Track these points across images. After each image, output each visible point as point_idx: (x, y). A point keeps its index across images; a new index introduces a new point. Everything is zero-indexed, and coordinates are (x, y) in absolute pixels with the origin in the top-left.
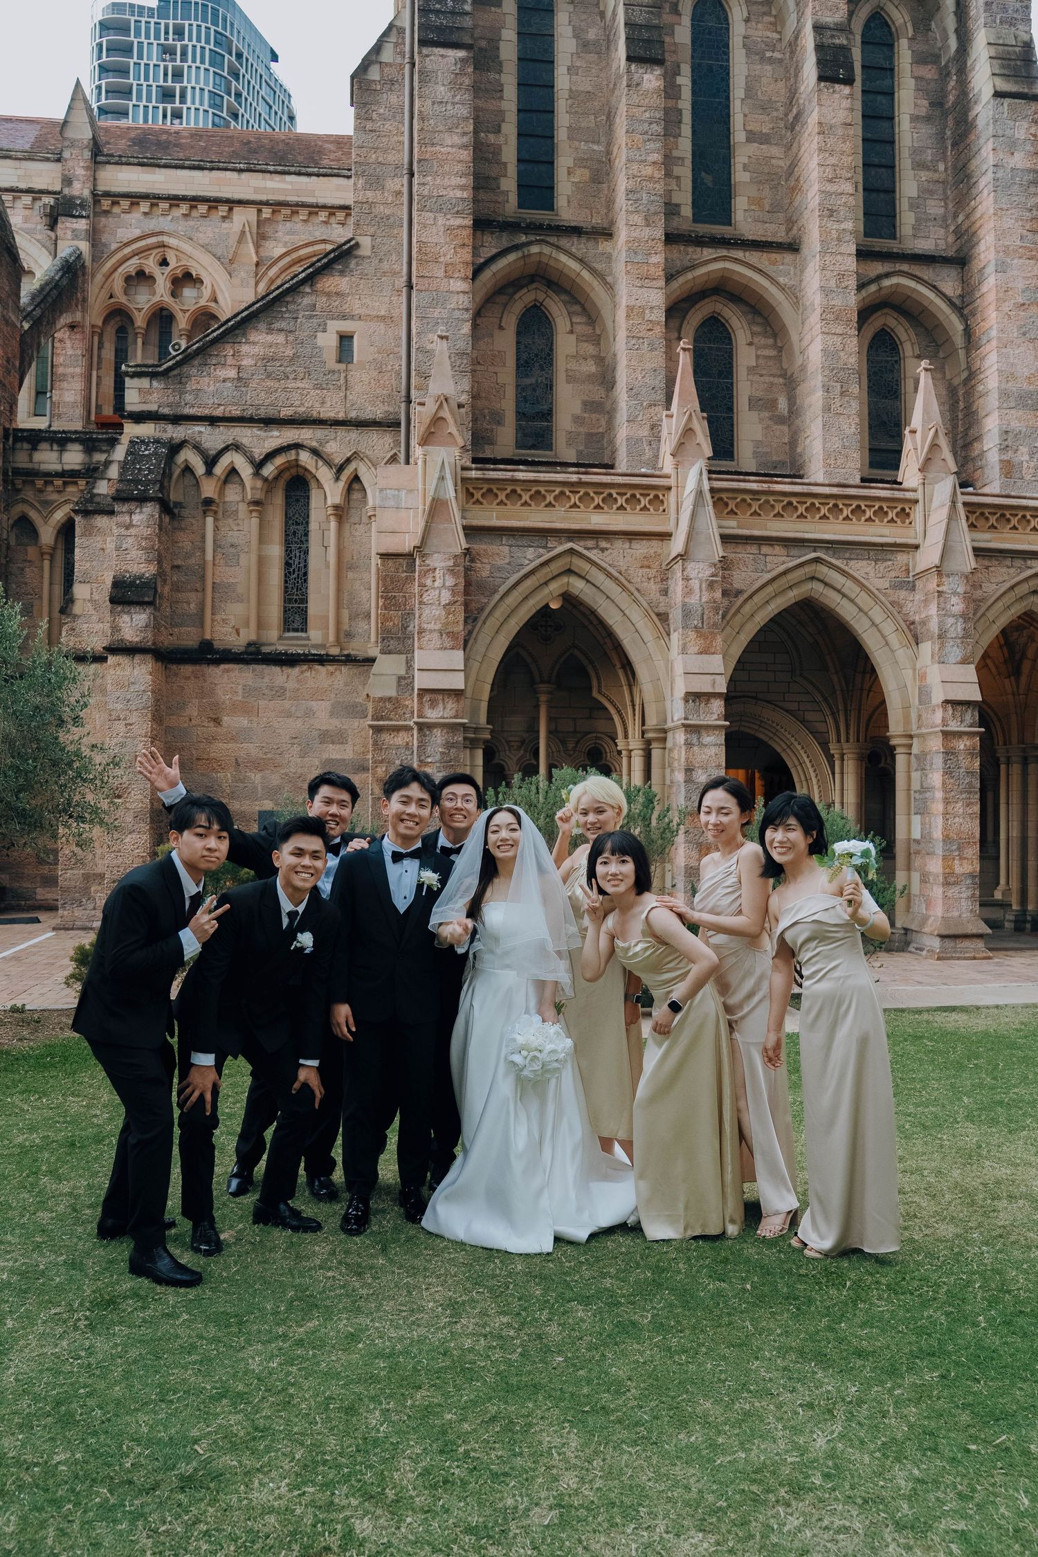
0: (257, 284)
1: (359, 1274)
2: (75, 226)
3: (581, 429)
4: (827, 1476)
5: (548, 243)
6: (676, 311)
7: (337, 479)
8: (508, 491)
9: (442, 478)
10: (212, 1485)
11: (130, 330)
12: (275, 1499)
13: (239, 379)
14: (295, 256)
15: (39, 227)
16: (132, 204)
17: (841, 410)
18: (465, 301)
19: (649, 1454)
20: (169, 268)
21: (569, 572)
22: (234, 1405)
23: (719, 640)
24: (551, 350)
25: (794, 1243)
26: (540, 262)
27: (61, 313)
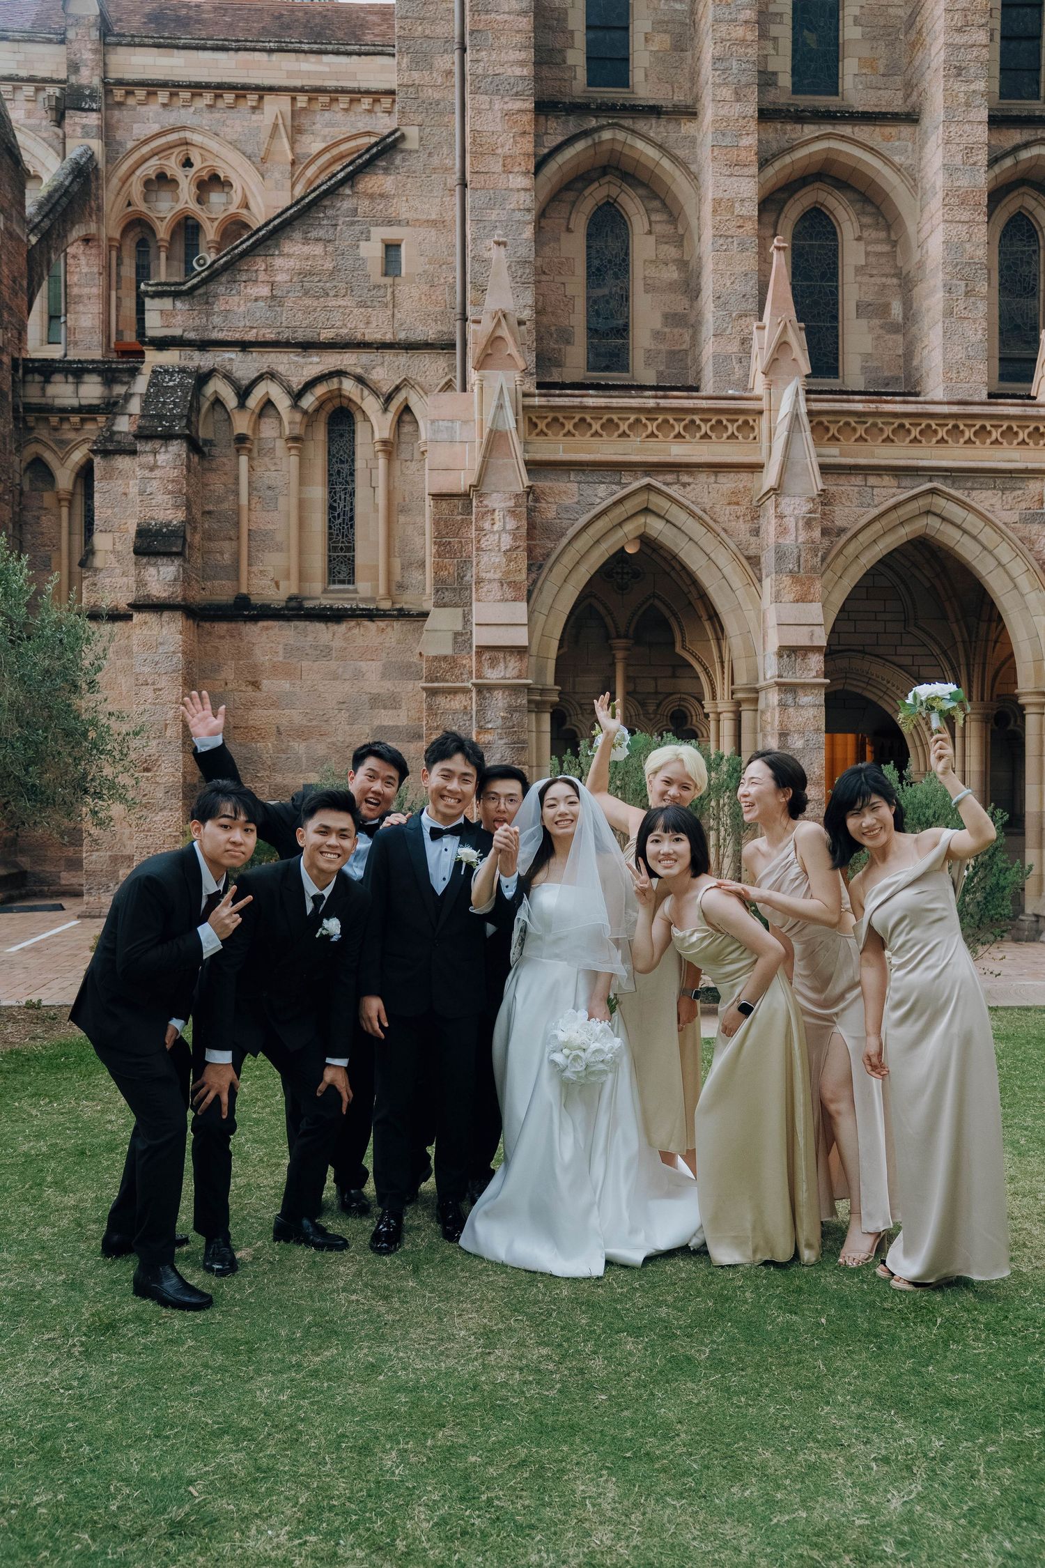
0: (293, 186)
1: (386, 1298)
2: (85, 121)
3: (662, 347)
4: (901, 1544)
5: (622, 127)
6: (771, 204)
7: (385, 410)
8: (576, 420)
9: (500, 407)
10: (204, 1532)
11: (152, 244)
12: (273, 1549)
13: (273, 297)
14: (335, 152)
15: (44, 123)
16: (149, 94)
17: (965, 314)
18: (526, 200)
19: (695, 1508)
20: (194, 170)
21: (646, 511)
22: (236, 1442)
23: (818, 585)
24: (627, 254)
25: (880, 1271)
26: (612, 151)
27: (73, 225)
